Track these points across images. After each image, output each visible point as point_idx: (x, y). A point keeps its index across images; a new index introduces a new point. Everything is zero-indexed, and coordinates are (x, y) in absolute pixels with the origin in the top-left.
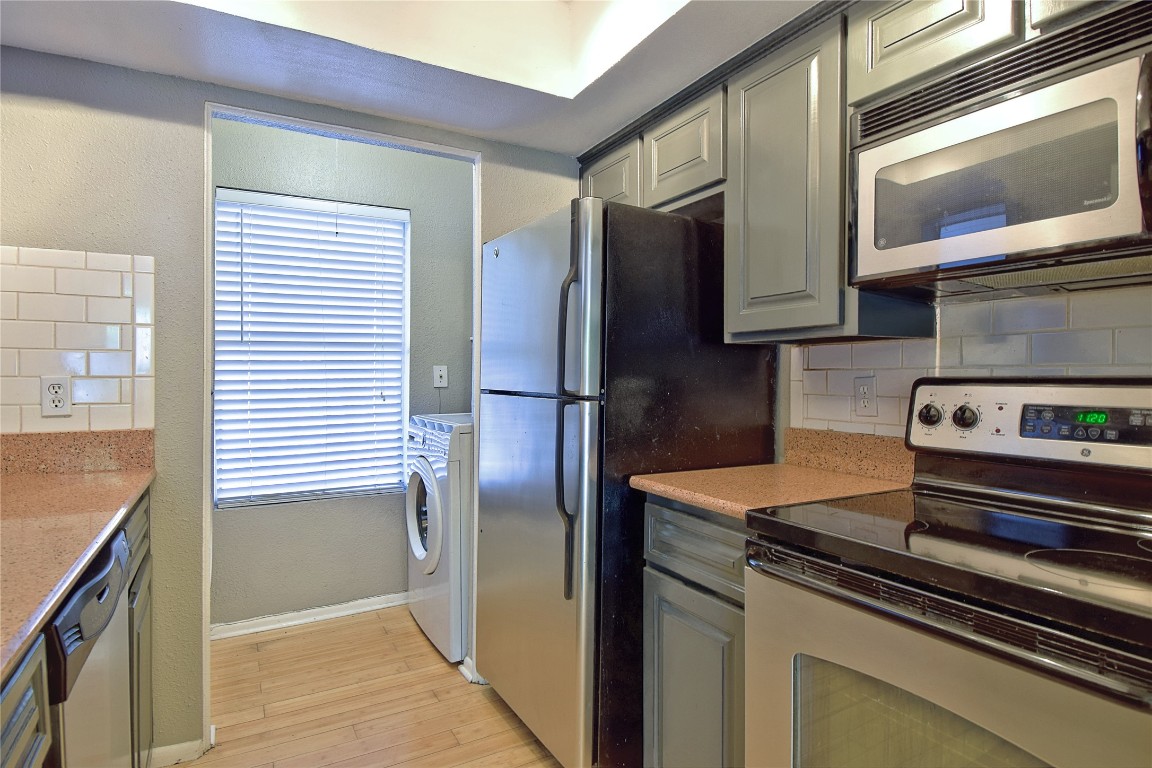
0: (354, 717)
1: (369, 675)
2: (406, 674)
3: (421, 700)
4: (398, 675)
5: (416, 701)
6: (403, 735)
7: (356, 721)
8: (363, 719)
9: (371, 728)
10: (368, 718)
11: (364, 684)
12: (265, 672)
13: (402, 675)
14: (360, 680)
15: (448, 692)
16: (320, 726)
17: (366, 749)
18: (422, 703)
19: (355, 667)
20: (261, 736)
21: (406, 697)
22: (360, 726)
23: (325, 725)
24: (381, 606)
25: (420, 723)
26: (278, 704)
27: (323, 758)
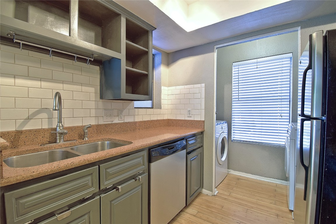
0: (249, 207)
1: (261, 200)
2: (273, 205)
3: (272, 214)
4: (270, 204)
5: (270, 214)
6: (259, 220)
7: (249, 209)
8: (251, 209)
9: (251, 213)
10: (253, 210)
11: (258, 201)
12: (236, 186)
13: (271, 205)
14: (258, 200)
15: (283, 217)
16: (239, 205)
17: (246, 217)
18: (271, 215)
19: (259, 195)
20: (225, 199)
21: (268, 211)
22: (249, 210)
23: (241, 205)
24: (279, 183)
25: (266, 220)
26: (234, 194)
27: (234, 212)
